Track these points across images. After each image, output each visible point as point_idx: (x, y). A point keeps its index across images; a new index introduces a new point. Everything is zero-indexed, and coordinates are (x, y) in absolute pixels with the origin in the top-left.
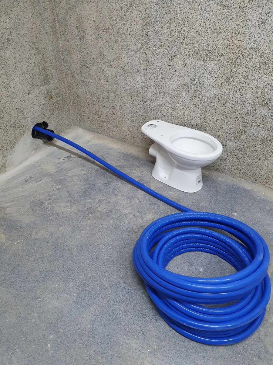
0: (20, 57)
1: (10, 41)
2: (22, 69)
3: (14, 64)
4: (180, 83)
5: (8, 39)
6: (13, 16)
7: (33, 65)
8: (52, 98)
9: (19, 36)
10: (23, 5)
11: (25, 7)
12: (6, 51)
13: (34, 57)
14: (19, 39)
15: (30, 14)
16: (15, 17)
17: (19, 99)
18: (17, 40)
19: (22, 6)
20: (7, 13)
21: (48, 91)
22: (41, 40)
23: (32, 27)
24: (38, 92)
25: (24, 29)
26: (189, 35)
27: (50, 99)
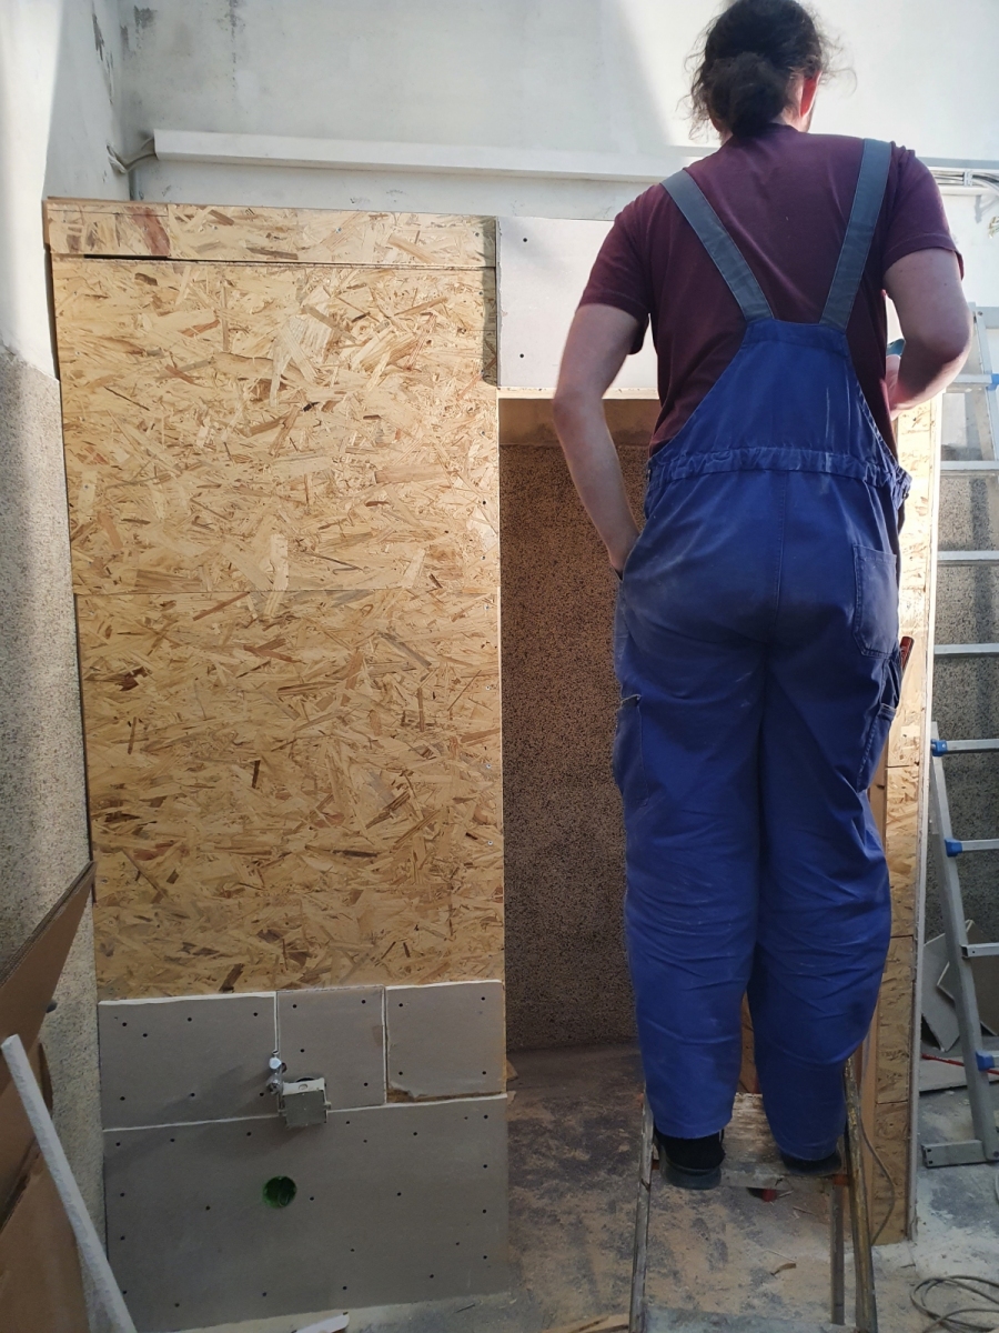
4: (539, 846)
26: (546, 744)
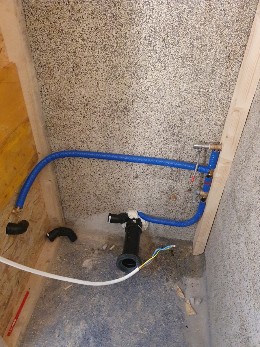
0: (137, 134)
1: (127, 112)
2: (135, 148)
3: (123, 139)
5: (125, 108)
6: (146, 82)
7: (158, 151)
8: (176, 198)
9: (147, 109)
10: (174, 70)
11: (177, 75)
12: (116, 121)
13: (165, 142)
14: (145, 113)
15: (183, 86)
16: (150, 83)
17: (116, 176)
18: (141, 113)
19: (171, 71)
20: (137, 75)
21: (173, 188)
22: (190, 126)
23: (180, 104)
24: (152, 182)
25: (161, 103)
27: (170, 198)
